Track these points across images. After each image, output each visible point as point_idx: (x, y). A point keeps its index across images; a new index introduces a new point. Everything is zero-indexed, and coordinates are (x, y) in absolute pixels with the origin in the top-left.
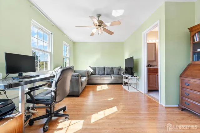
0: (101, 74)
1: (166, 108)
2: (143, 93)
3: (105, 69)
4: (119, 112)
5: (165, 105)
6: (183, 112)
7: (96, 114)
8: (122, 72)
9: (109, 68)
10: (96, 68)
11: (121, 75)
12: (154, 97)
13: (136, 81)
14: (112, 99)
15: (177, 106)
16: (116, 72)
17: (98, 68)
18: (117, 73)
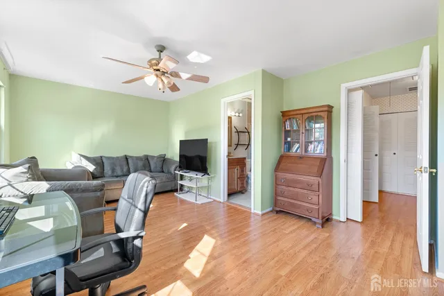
0: (119, 173)
1: (263, 215)
2: (222, 201)
3: (130, 161)
4: (219, 242)
5: (260, 213)
6: (279, 215)
7: (189, 260)
8: (173, 167)
9: (138, 158)
10: (104, 160)
11: (169, 172)
12: (242, 204)
13: (207, 182)
14: (185, 225)
15: (271, 209)
16: (156, 167)
17: (109, 158)
18: (159, 169)
